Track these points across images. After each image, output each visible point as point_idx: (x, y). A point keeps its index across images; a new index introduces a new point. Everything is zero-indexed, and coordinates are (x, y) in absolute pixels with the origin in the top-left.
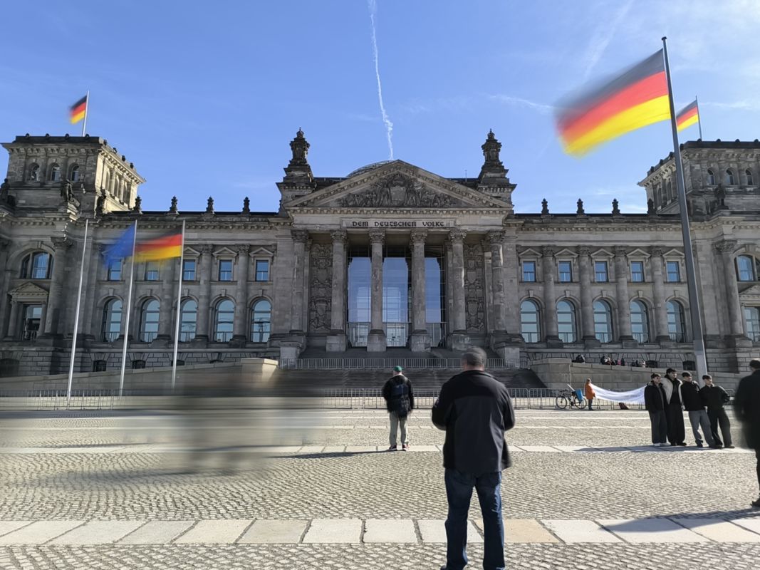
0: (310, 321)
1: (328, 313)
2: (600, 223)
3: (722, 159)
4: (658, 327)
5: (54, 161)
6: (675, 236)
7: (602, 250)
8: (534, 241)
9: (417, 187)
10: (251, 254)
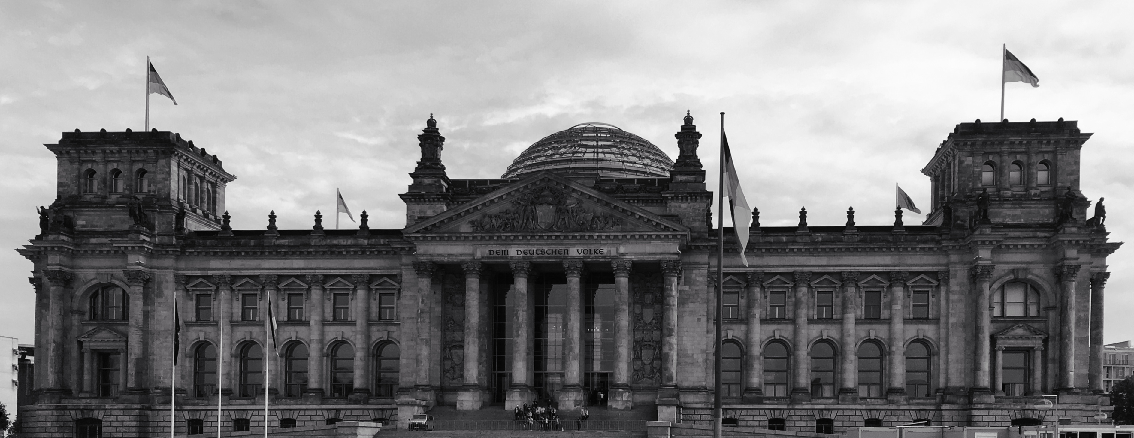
0: (444, 372)
2: (823, 242)
3: (1005, 148)
4: (890, 377)
5: (115, 165)
6: (925, 257)
7: (825, 277)
8: (736, 267)
9: (571, 203)
10: (372, 286)
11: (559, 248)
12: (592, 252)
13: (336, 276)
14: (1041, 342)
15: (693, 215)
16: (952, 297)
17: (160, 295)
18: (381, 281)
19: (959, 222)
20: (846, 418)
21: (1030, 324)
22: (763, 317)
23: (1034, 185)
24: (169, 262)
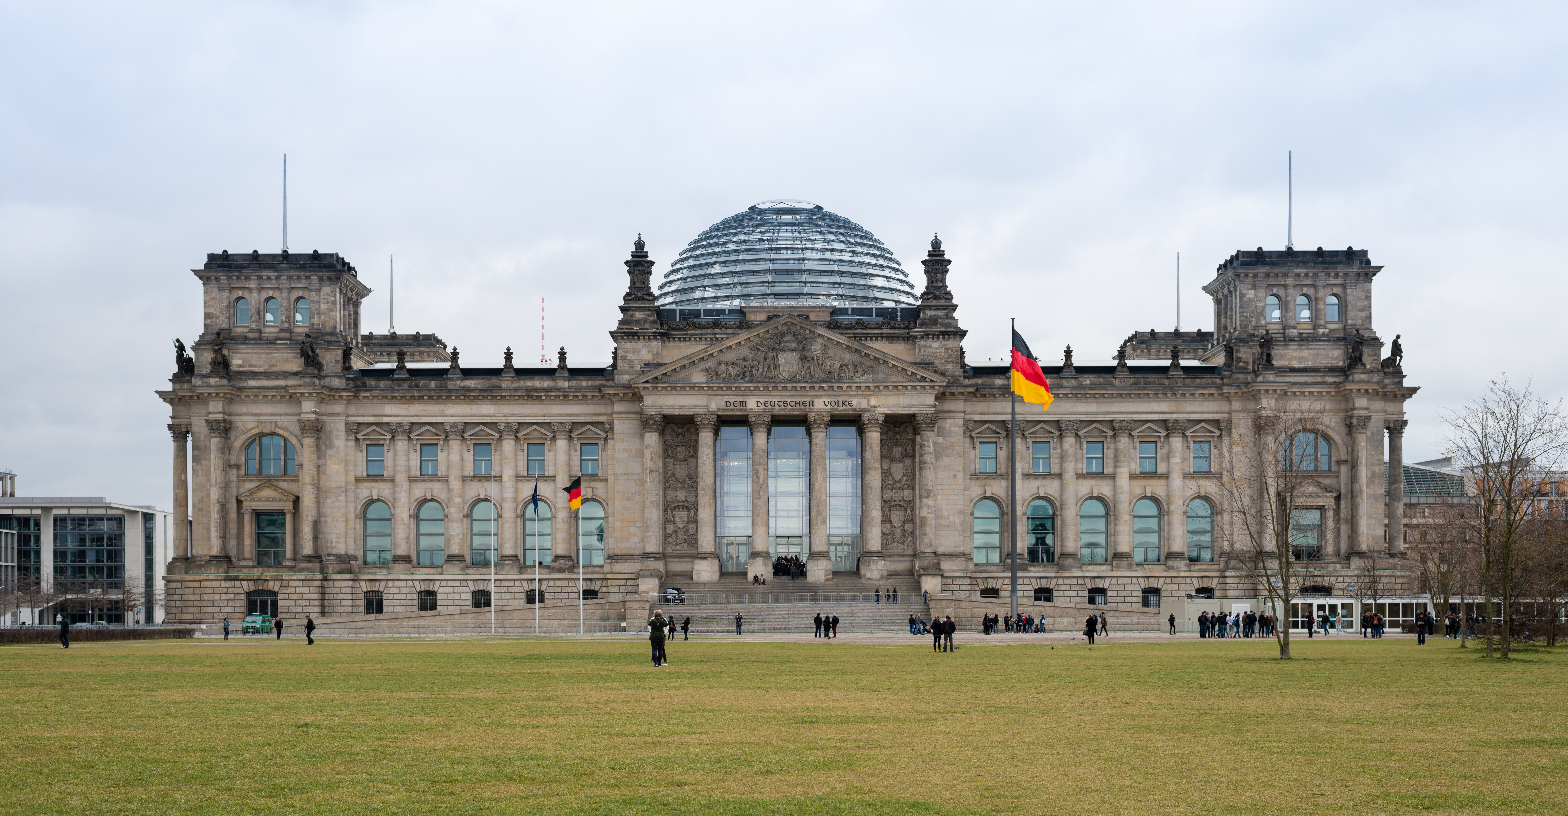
0: (666, 536)
1: (692, 526)
2: (1093, 386)
3: (1290, 281)
4: (1168, 540)
5: (271, 293)
6: (1205, 404)
7: (1095, 425)
8: (994, 414)
9: (816, 348)
10: (573, 435)
11: (803, 399)
12: (841, 404)
13: (533, 423)
14: (1332, 500)
15: (946, 356)
16: (1237, 449)
17: (331, 446)
18: (584, 429)
19: (1241, 364)
20: (1121, 587)
21: (1321, 480)
22: (1026, 471)
23: (1322, 322)
24: (339, 408)
